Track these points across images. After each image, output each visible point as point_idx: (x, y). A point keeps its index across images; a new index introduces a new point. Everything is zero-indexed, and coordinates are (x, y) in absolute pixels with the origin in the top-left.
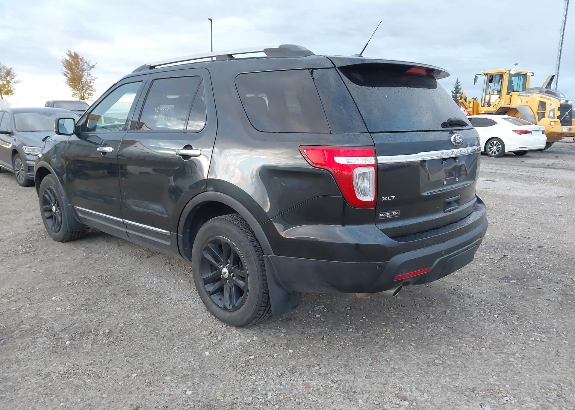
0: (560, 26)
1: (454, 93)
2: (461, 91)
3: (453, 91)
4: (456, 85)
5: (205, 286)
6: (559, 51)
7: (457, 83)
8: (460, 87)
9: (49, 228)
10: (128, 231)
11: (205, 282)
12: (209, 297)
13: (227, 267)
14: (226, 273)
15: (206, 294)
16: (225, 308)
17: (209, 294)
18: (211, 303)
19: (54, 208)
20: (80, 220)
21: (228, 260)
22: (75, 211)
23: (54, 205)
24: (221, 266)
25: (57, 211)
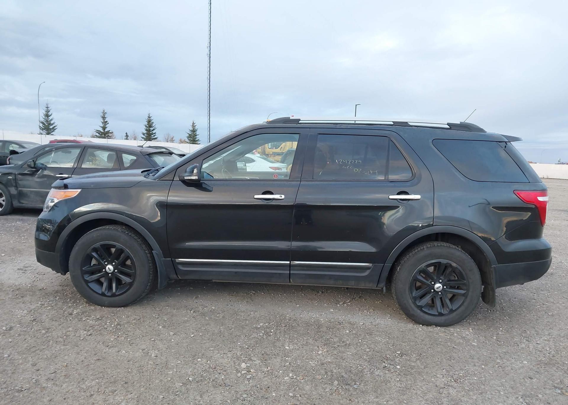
0: (207, 75)
1: (147, 127)
2: (154, 125)
3: (146, 125)
4: (148, 119)
6: (208, 95)
7: (149, 118)
8: (152, 121)
9: (95, 294)
10: (291, 272)
11: (415, 299)
12: (419, 310)
13: (440, 283)
14: (440, 287)
15: (416, 309)
16: (441, 314)
17: (420, 308)
18: (422, 314)
19: (110, 268)
20: (177, 275)
21: (441, 277)
22: (174, 265)
23: (110, 263)
24: (433, 283)
25: (116, 271)
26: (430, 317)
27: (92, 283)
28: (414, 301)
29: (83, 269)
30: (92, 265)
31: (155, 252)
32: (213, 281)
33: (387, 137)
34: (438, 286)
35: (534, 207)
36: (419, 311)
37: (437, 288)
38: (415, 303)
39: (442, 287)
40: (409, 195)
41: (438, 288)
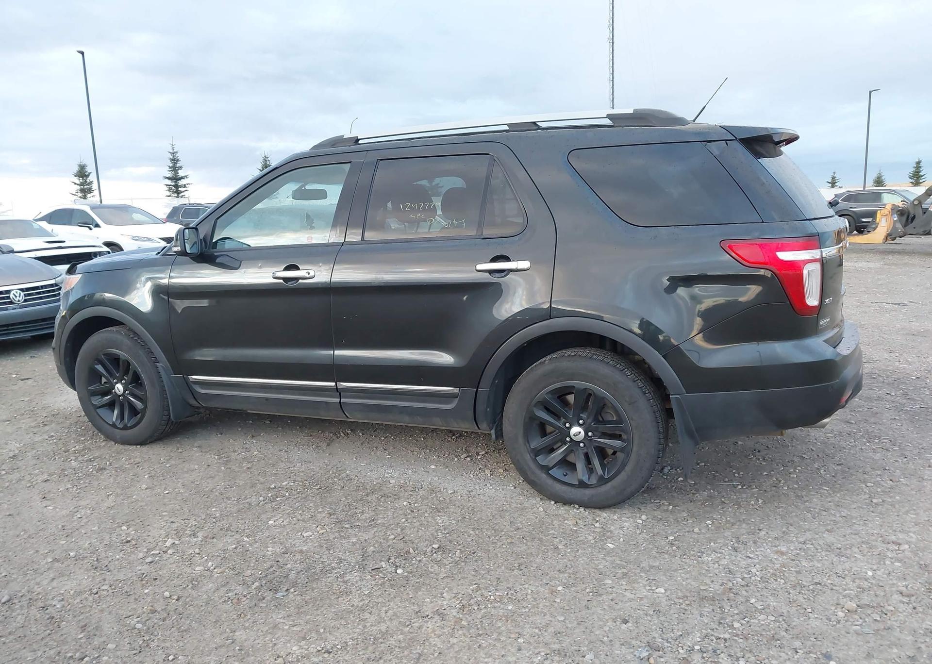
5: (537, 458)
9: (106, 424)
10: (343, 400)
11: (537, 452)
12: (545, 473)
13: (580, 425)
14: (580, 433)
15: (538, 472)
16: (582, 485)
17: (546, 469)
18: (550, 482)
19: (119, 388)
20: (196, 400)
21: (581, 415)
22: (188, 385)
23: (119, 381)
24: (567, 425)
25: (127, 392)
26: (563, 487)
27: (100, 409)
28: (534, 457)
29: (89, 388)
30: (103, 383)
31: (161, 365)
32: (249, 412)
33: (488, 154)
34: (575, 430)
35: (769, 276)
36: (544, 476)
37: (574, 436)
38: (535, 461)
39: (583, 433)
40: (510, 261)
41: (576, 436)
